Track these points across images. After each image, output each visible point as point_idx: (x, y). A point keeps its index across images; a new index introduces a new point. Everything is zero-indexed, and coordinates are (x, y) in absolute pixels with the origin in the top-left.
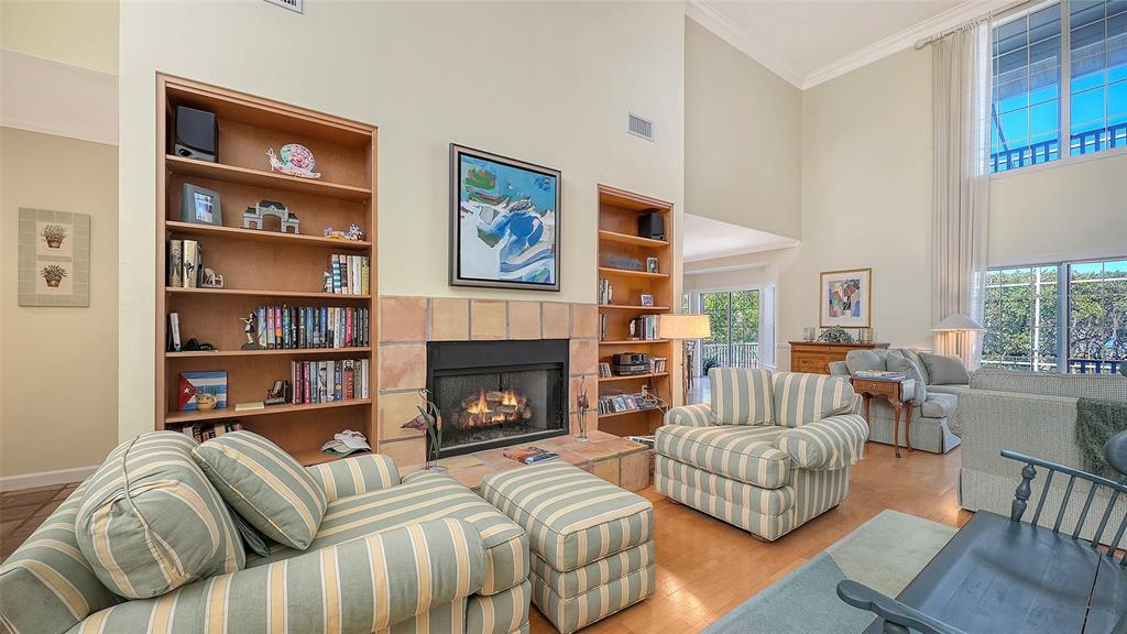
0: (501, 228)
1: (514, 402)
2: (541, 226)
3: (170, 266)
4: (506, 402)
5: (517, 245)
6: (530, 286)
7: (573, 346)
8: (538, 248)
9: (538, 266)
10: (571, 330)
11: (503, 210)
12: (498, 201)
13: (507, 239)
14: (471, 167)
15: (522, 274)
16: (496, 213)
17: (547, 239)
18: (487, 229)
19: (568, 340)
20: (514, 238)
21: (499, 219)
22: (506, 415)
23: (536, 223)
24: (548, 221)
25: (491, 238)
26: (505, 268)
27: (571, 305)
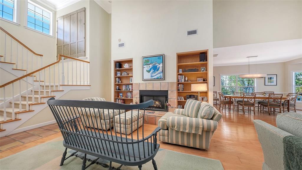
0: (151, 69)
1: (158, 103)
2: (159, 67)
3: (116, 81)
4: (156, 103)
5: (154, 72)
6: (158, 79)
7: (169, 92)
8: (159, 71)
9: (159, 75)
10: (168, 88)
11: (151, 66)
12: (150, 64)
13: (152, 71)
14: (145, 60)
15: (155, 77)
16: (150, 66)
17: (161, 69)
18: (148, 70)
19: (168, 91)
20: (153, 70)
21: (150, 67)
22: (157, 105)
23: (158, 67)
24: (161, 65)
25: (149, 71)
26: (152, 76)
27: (168, 83)
